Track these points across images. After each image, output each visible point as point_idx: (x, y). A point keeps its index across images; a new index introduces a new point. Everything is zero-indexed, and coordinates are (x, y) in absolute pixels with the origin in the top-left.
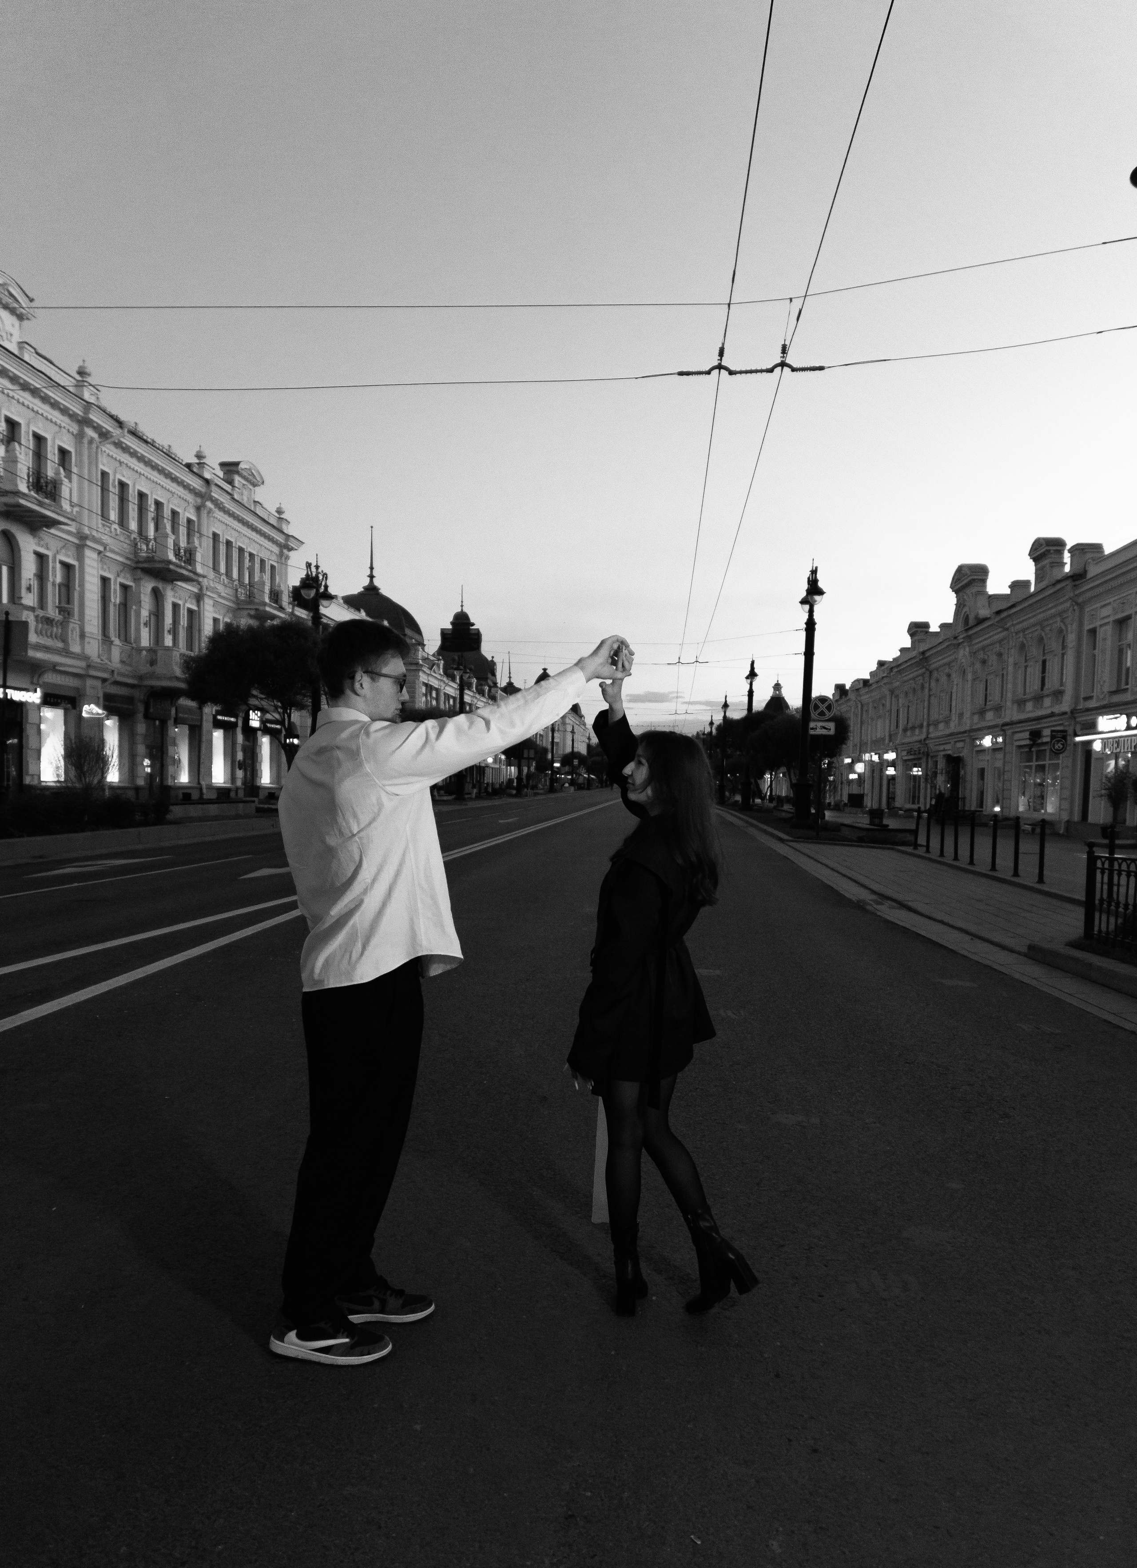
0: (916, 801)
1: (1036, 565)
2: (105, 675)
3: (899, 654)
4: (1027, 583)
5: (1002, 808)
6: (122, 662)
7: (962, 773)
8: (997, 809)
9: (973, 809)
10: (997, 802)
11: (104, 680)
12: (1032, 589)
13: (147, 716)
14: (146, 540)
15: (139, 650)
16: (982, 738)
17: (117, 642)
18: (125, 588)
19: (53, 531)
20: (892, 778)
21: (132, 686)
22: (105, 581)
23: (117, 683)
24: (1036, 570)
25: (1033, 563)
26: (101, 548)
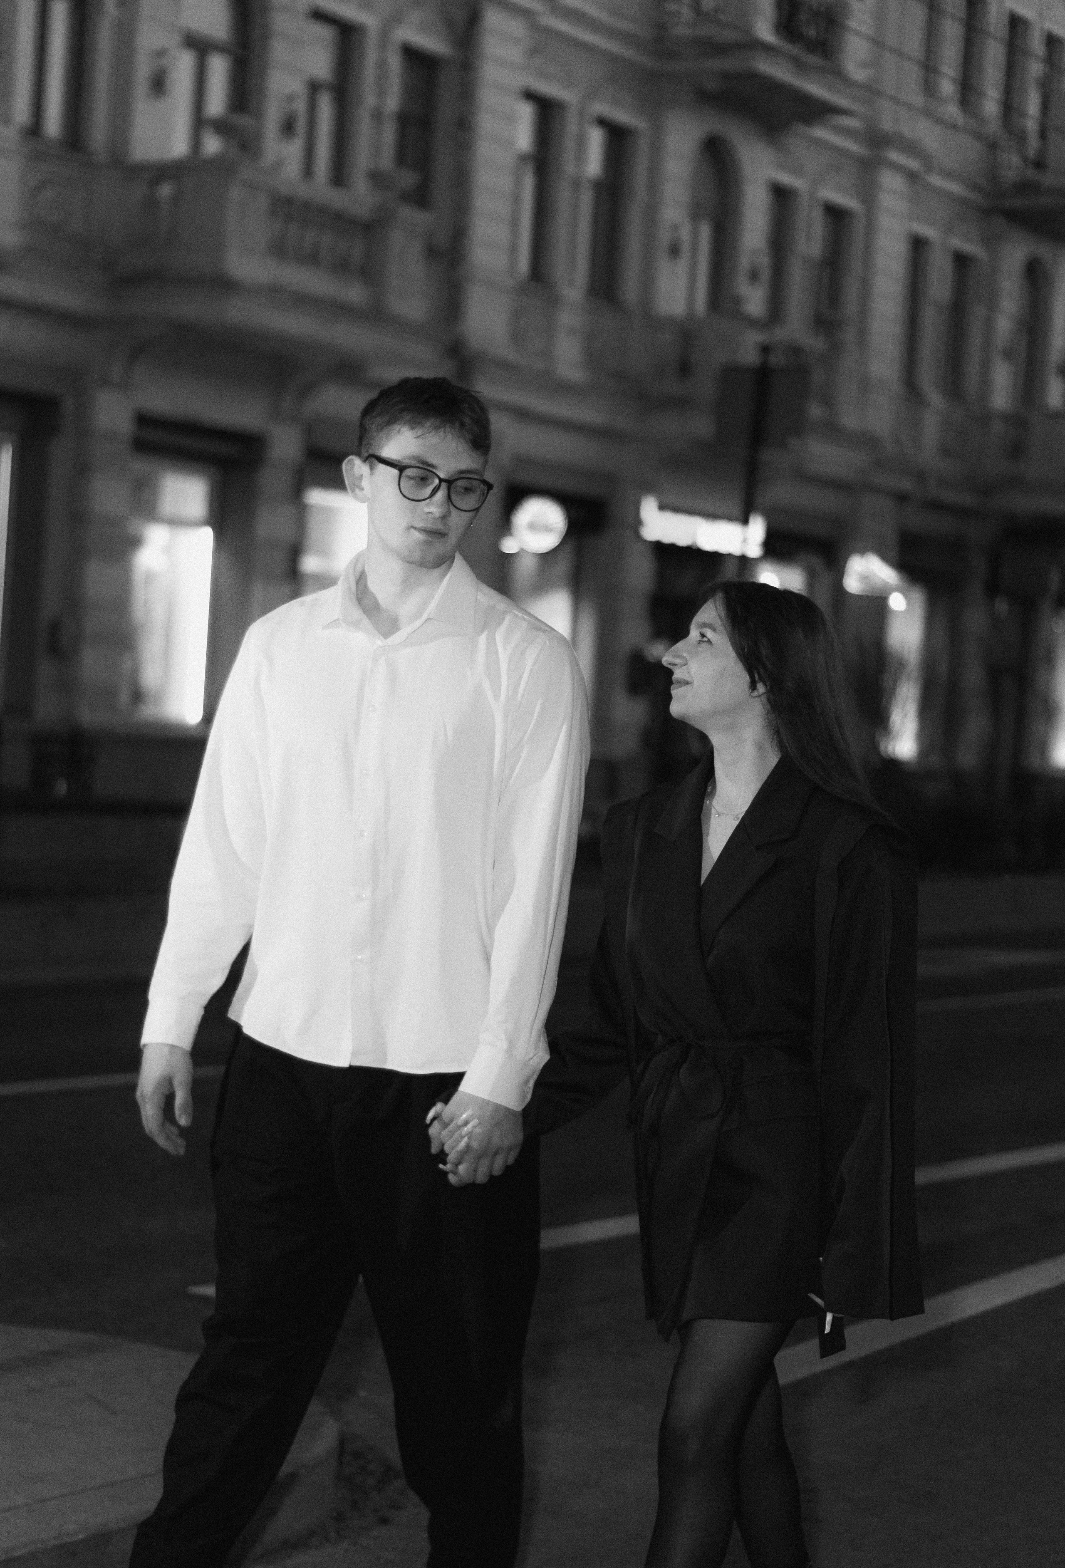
2: (906, 484)
6: (946, 451)
11: (902, 498)
13: (992, 589)
14: (1021, 138)
15: (985, 418)
17: (935, 398)
18: (961, 261)
19: (820, 132)
21: (962, 513)
22: (918, 245)
23: (935, 506)
26: (913, 164)
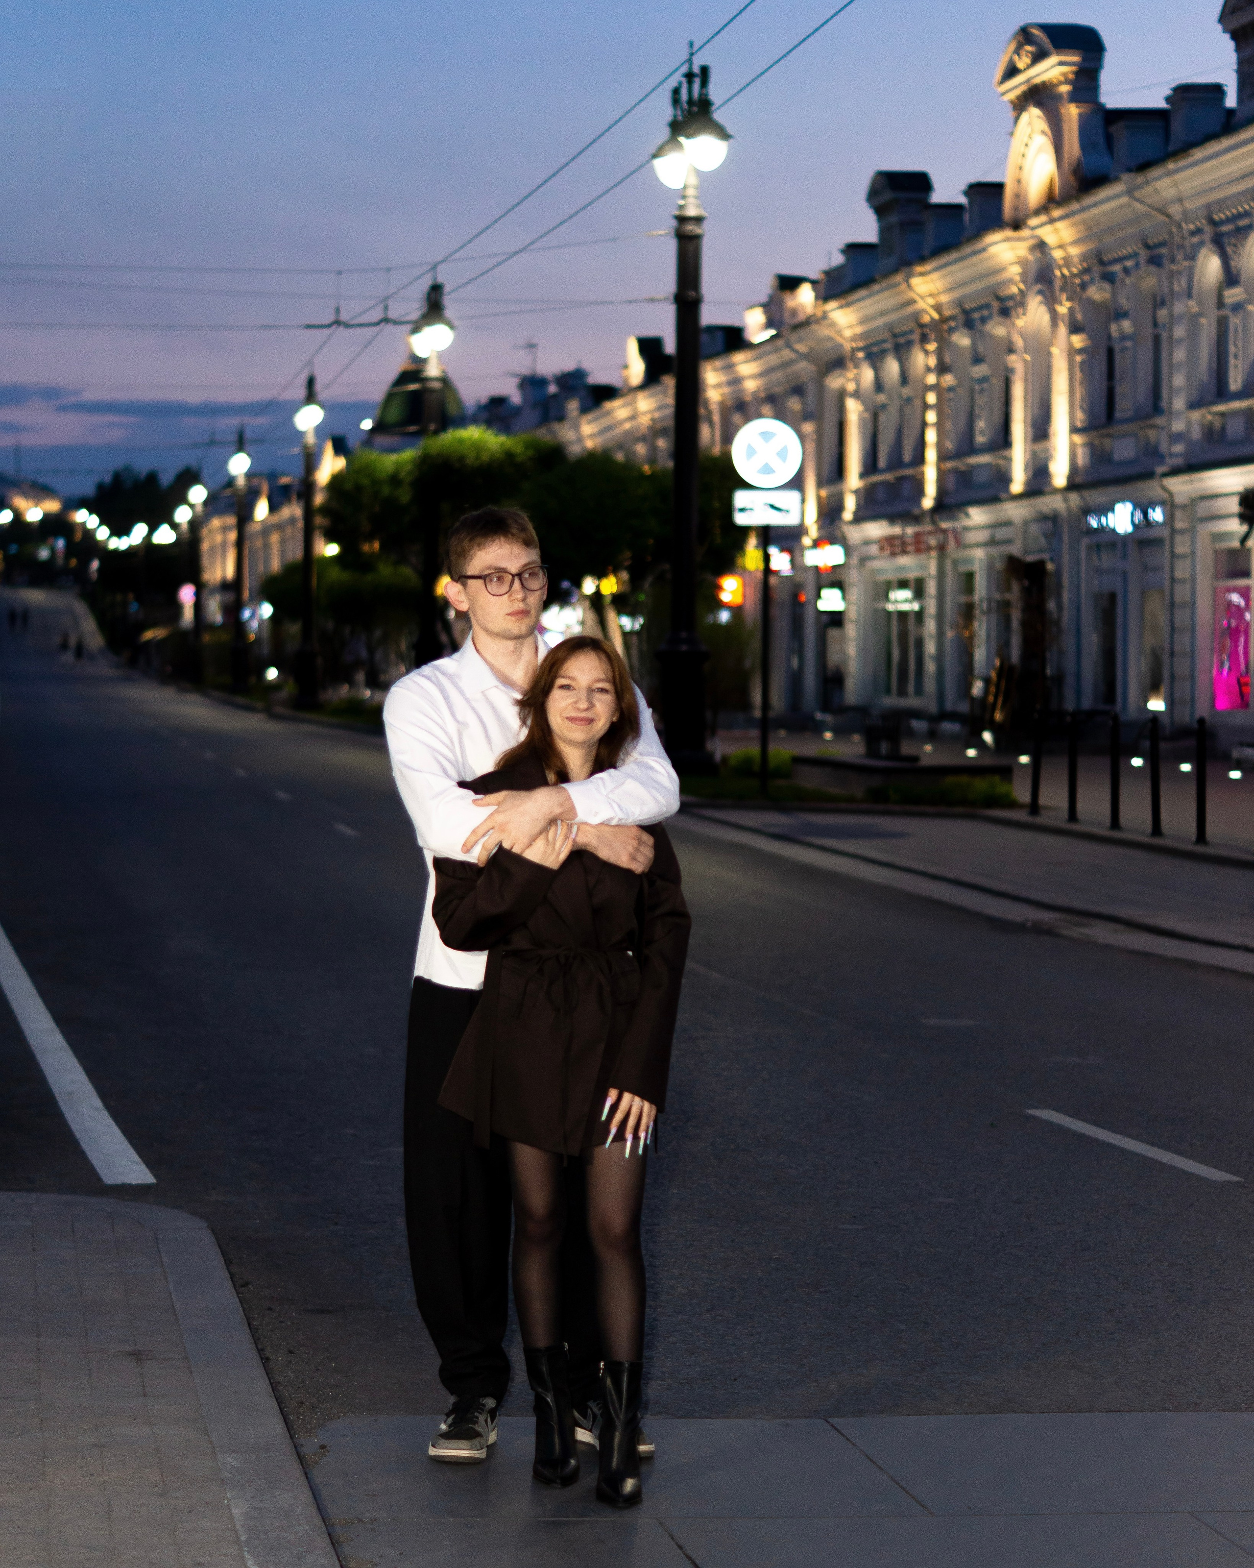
0: (911, 688)
1: (1238, 49)
3: (838, 259)
4: (1217, 90)
5: (1171, 703)
7: (1051, 605)
8: (1156, 705)
9: (1087, 703)
10: (1154, 688)
12: (1231, 101)
16: (1109, 508)
20: (836, 619)
24: (1241, 63)
25: (1231, 45)
